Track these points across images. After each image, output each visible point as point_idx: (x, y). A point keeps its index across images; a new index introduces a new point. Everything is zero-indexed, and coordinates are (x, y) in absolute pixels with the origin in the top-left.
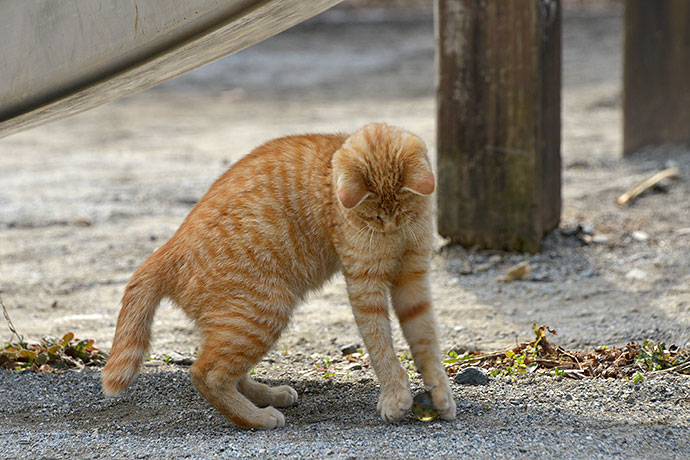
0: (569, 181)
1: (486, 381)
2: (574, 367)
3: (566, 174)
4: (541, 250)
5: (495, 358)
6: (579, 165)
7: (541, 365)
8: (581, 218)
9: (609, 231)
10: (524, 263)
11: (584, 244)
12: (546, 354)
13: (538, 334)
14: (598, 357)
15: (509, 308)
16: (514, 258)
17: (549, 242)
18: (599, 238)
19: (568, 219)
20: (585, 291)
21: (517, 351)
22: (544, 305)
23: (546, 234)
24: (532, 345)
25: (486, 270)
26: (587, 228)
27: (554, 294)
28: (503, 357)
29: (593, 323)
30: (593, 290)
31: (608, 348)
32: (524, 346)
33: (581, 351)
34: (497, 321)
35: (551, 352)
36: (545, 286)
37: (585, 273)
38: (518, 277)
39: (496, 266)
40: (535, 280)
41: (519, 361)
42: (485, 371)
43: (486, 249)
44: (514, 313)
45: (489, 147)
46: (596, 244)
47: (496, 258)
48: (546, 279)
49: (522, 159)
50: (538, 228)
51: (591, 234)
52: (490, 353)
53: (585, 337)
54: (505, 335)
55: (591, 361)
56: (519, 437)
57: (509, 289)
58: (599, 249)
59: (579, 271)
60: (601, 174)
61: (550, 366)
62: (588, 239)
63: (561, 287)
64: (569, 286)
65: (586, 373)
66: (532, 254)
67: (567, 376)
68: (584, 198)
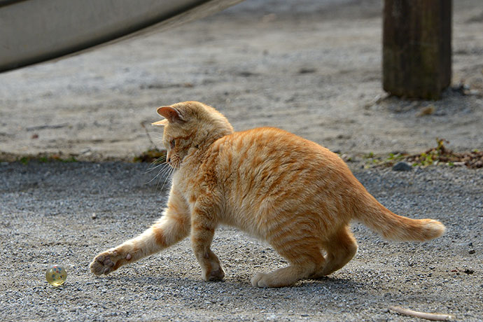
0: (457, 61)
1: (410, 169)
2: (459, 161)
3: (455, 57)
4: (440, 98)
5: (415, 157)
6: (462, 52)
7: (441, 160)
8: (462, 81)
9: (477, 88)
10: (431, 106)
11: (464, 95)
12: (444, 154)
13: (439, 143)
14: (473, 155)
15: (423, 130)
16: (427, 102)
17: (445, 94)
18: (474, 91)
19: (456, 81)
20: (465, 120)
21: (428, 153)
22: (442, 128)
23: (444, 89)
24: (436, 149)
25: (409, 110)
26: (467, 85)
27: (446, 123)
28: (419, 156)
29: (469, 138)
30: (469, 119)
31: (478, 151)
32: (431, 150)
33: (463, 153)
34: (416, 138)
35: (447, 153)
36: (443, 119)
37: (466, 110)
38: (428, 113)
39: (416, 108)
40: (437, 115)
41: (429, 158)
42: (409, 164)
43: (410, 98)
44: (426, 133)
45: (412, 42)
46: (470, 95)
47: (415, 103)
48: (443, 115)
49: (430, 49)
50: (439, 86)
51: (469, 89)
52: (412, 154)
53: (465, 145)
54: (421, 145)
55: (469, 158)
56: (428, 199)
57: (423, 120)
58: (472, 98)
59: (461, 110)
60: (474, 57)
61: (446, 161)
62: (466, 92)
63: (452, 118)
64: (456, 118)
65: (466, 164)
66: (436, 100)
67: (456, 166)
68: (464, 70)
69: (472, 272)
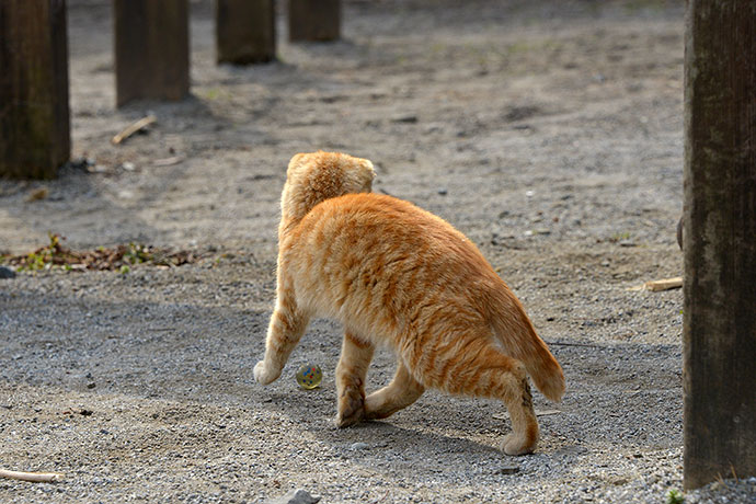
0: (77, 127)
1: (13, 275)
2: (80, 263)
3: (74, 121)
4: (56, 177)
5: (20, 258)
6: (85, 114)
7: (55, 262)
8: (85, 154)
9: (104, 163)
10: (44, 187)
11: (87, 172)
12: (59, 255)
13: (53, 240)
14: (97, 255)
15: (32, 220)
16: (38, 183)
17: (62, 172)
18: (100, 168)
19: (77, 154)
20: (89, 207)
21: (38, 253)
22: (58, 217)
23: (60, 166)
24: (48, 248)
25: (15, 194)
26: (91, 160)
27: (64, 211)
28: (26, 257)
29: (94, 231)
30: (94, 206)
31: (104, 249)
32: (42, 249)
33: (84, 252)
34: (24, 231)
35: (63, 253)
36: (60, 205)
37: (90, 193)
38: (40, 197)
39: (23, 190)
40: (52, 200)
41: (39, 260)
42: (13, 268)
43: (15, 177)
44: (37, 224)
45: (16, 102)
46: (96, 173)
47: (23, 184)
48: (60, 199)
49: (40, 111)
50: (54, 161)
51: (93, 165)
52: (17, 255)
53: (89, 240)
54: (29, 241)
55: (92, 259)
56: (37, 316)
57: (33, 207)
58: (99, 177)
59: (84, 193)
60: (101, 121)
61: (61, 263)
62: (91, 169)
63: (72, 204)
64: (77, 204)
65: (88, 267)
66: (50, 180)
67: (74, 270)
68: (89, 139)
69: (90, 414)
